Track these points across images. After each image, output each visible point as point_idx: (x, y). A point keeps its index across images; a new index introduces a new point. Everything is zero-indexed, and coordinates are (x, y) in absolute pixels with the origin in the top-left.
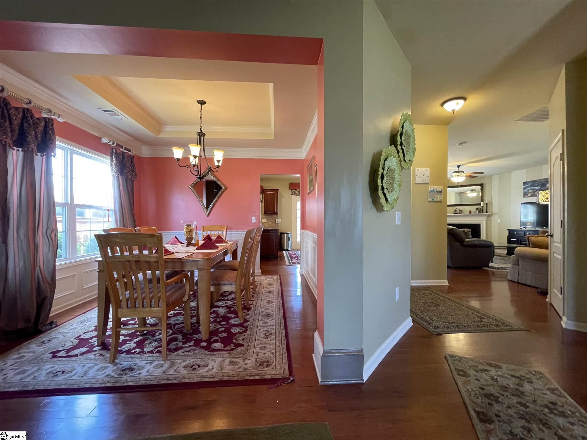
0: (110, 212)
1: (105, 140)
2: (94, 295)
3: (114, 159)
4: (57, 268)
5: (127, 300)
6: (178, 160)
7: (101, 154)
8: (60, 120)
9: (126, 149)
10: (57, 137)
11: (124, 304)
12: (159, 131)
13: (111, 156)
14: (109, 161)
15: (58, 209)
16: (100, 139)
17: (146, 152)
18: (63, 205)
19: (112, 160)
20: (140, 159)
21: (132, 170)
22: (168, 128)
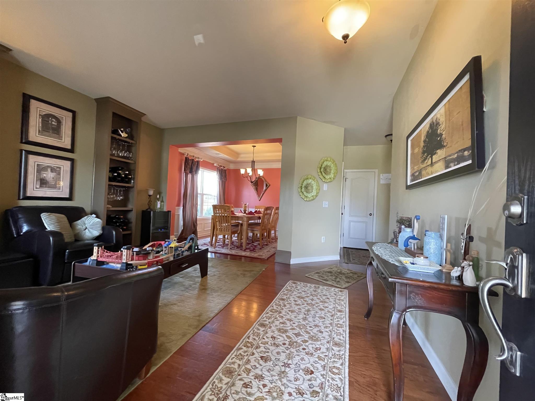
0: (215, 197)
1: (215, 165)
2: (209, 234)
3: (218, 173)
4: (198, 219)
5: (220, 228)
6: (243, 174)
7: (213, 171)
8: (202, 160)
9: (223, 167)
10: (200, 167)
11: (218, 229)
12: (238, 158)
13: (217, 171)
14: (216, 173)
15: (199, 195)
16: (213, 164)
17: (232, 167)
18: (200, 194)
19: (217, 173)
20: (229, 170)
21: (225, 177)
22: (242, 156)
